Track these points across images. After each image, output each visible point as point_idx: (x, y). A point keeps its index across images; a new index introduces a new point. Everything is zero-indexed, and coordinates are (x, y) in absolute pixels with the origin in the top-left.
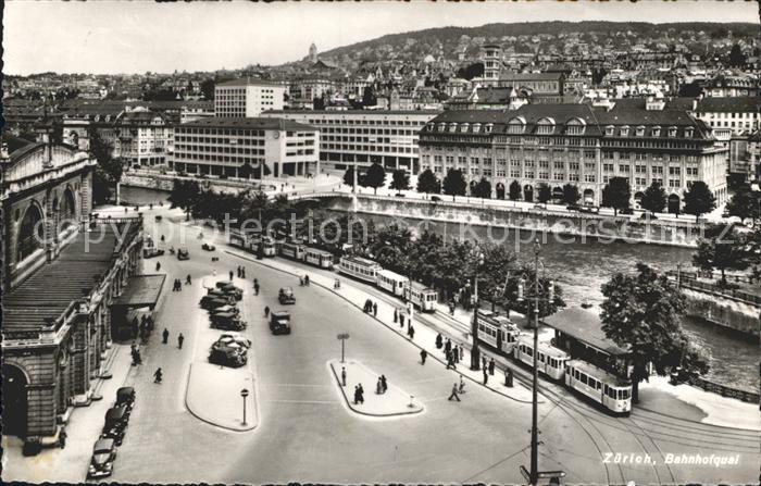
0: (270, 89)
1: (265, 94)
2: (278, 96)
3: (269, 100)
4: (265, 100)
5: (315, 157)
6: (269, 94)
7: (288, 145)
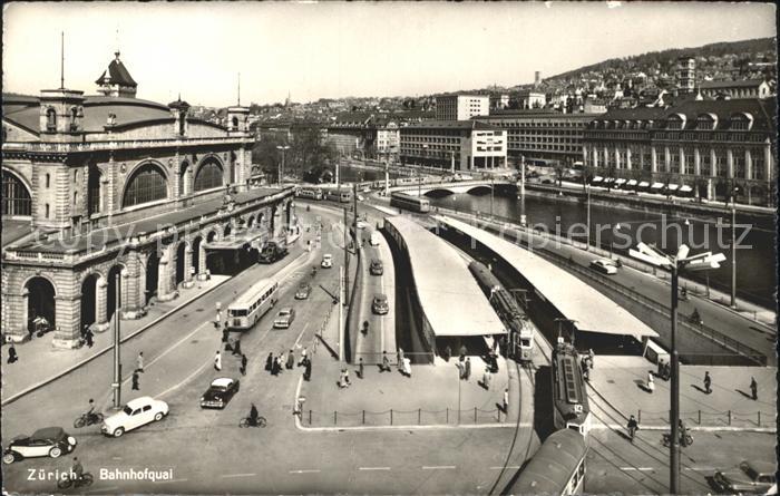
0: (477, 99)
1: (473, 103)
2: (484, 106)
3: (477, 108)
4: (473, 108)
5: (503, 153)
6: (477, 103)
7: (479, 142)
